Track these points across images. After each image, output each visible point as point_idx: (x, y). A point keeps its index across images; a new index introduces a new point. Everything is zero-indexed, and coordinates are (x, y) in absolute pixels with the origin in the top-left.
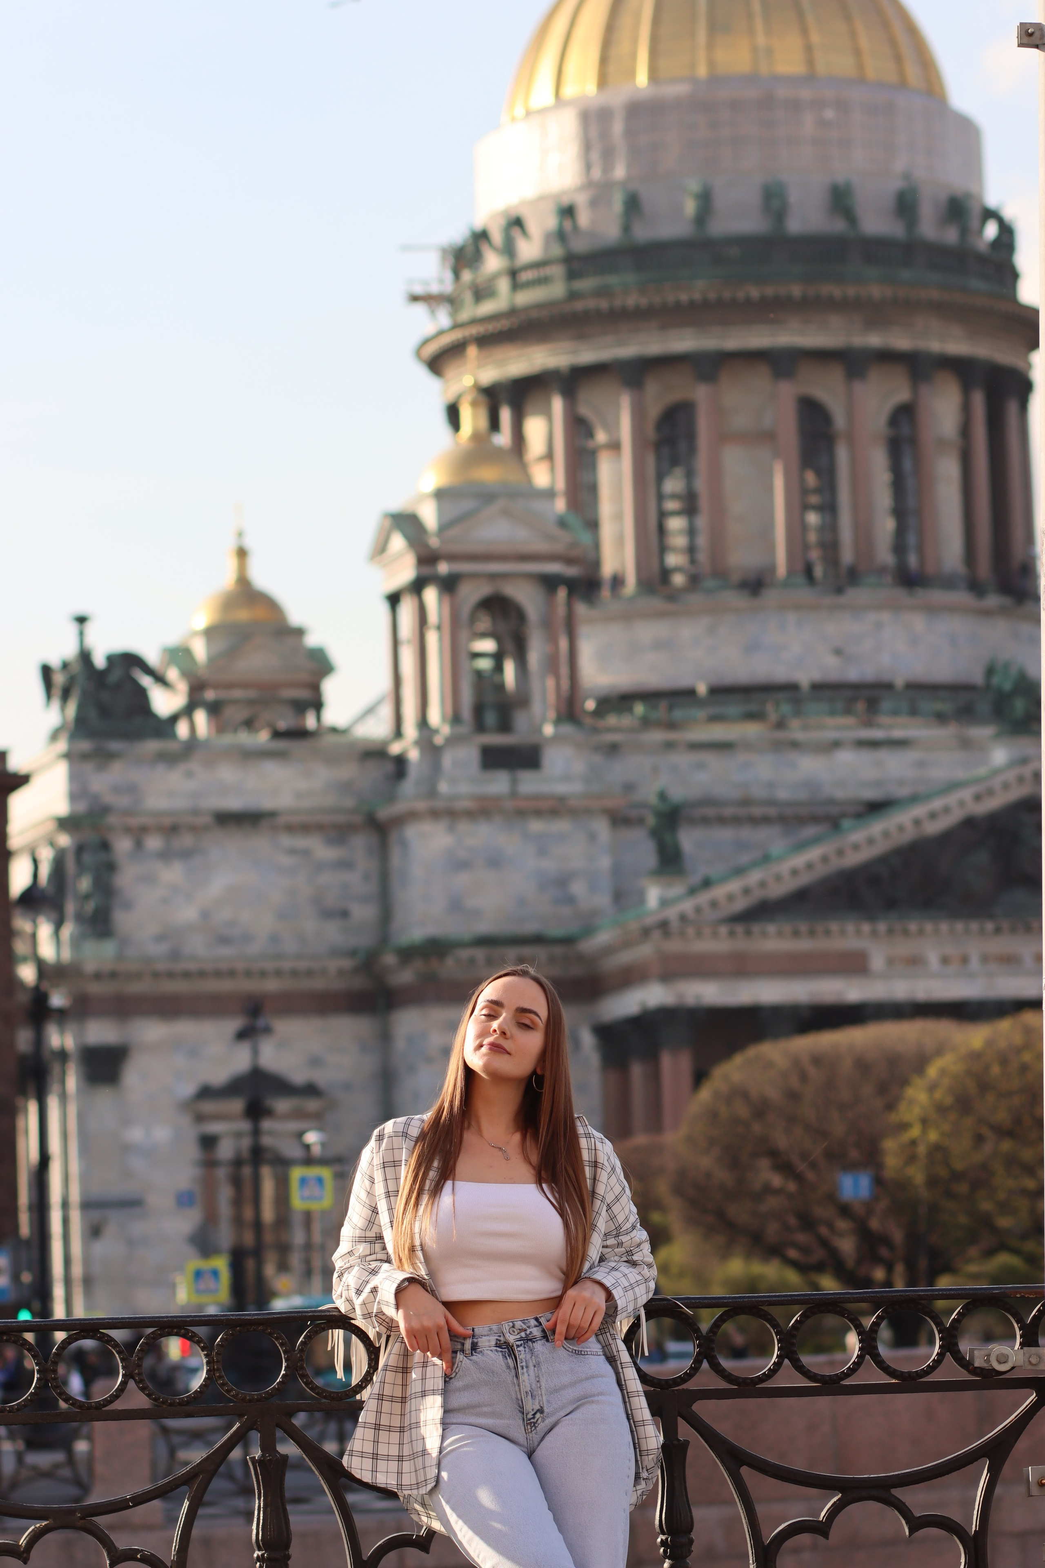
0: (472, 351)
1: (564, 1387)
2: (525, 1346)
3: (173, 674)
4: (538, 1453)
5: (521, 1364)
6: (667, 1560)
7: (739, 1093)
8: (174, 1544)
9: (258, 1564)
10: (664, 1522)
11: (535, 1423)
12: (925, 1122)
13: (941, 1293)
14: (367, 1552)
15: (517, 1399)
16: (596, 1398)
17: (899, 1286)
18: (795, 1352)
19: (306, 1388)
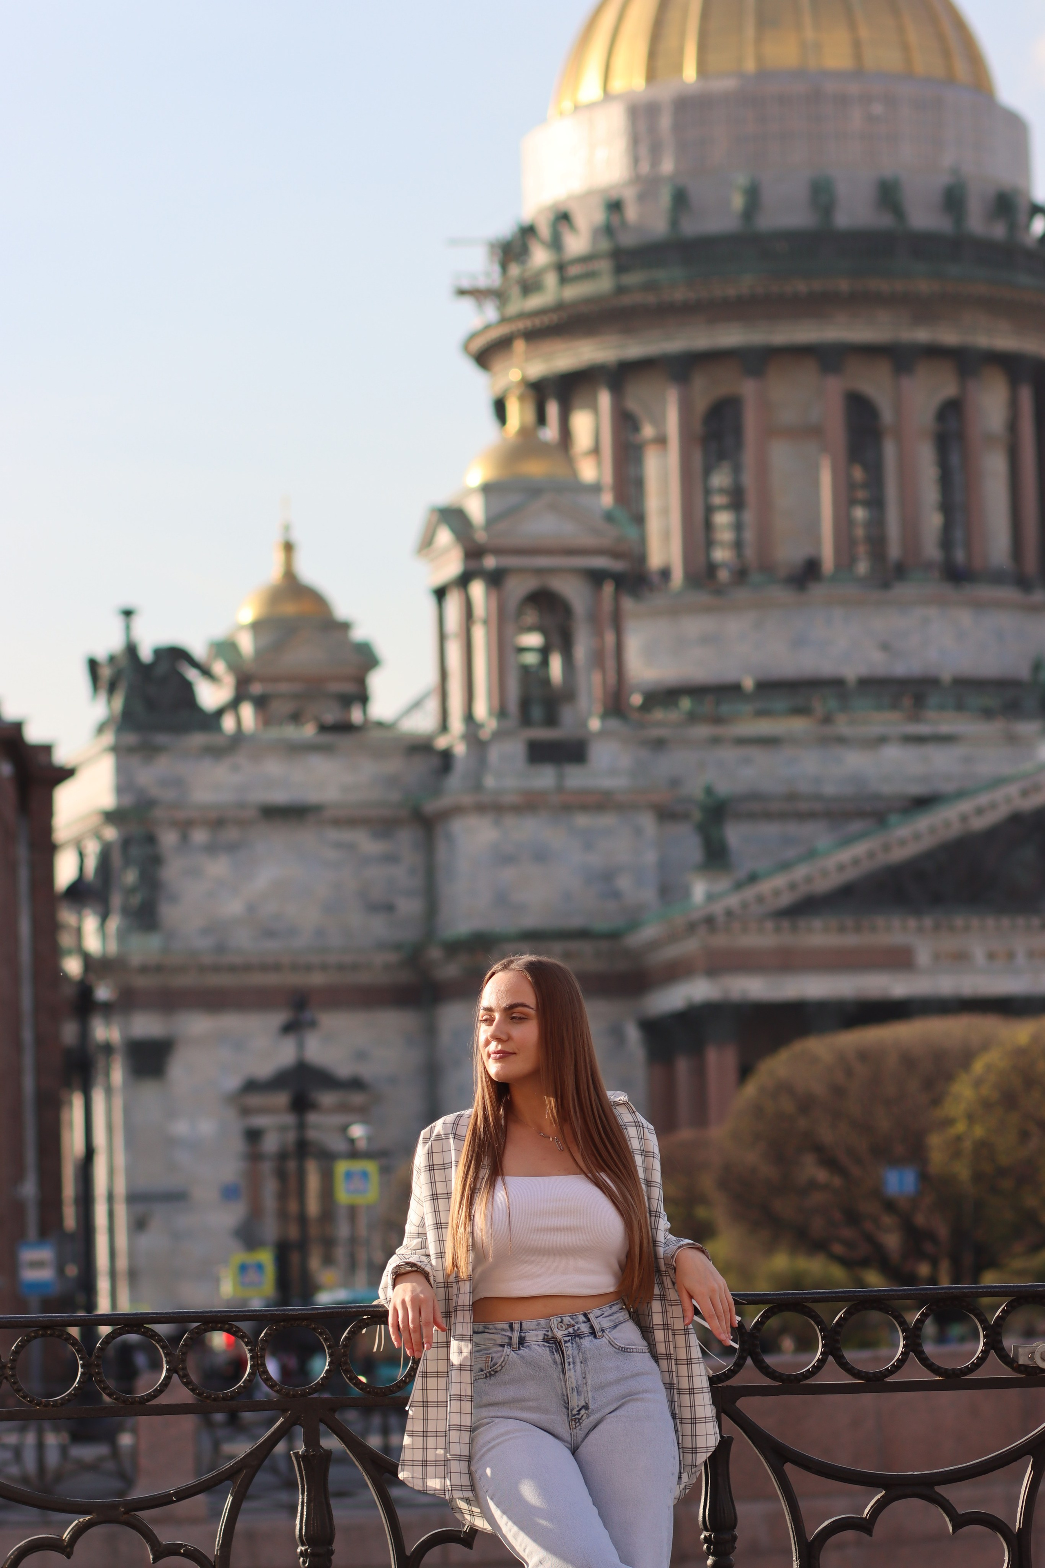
0: (519, 346)
1: (609, 1384)
2: (573, 1342)
3: (219, 667)
4: (582, 1450)
5: (568, 1360)
6: (710, 1557)
7: (784, 1088)
8: (218, 1539)
9: (302, 1559)
10: (707, 1519)
11: (579, 1419)
12: (971, 1118)
13: (985, 1290)
14: (411, 1547)
15: (563, 1394)
16: (641, 1396)
17: (945, 1283)
18: (839, 1350)
19: (350, 1383)
